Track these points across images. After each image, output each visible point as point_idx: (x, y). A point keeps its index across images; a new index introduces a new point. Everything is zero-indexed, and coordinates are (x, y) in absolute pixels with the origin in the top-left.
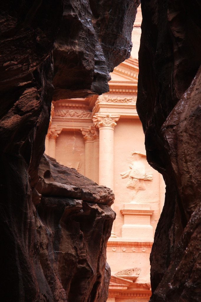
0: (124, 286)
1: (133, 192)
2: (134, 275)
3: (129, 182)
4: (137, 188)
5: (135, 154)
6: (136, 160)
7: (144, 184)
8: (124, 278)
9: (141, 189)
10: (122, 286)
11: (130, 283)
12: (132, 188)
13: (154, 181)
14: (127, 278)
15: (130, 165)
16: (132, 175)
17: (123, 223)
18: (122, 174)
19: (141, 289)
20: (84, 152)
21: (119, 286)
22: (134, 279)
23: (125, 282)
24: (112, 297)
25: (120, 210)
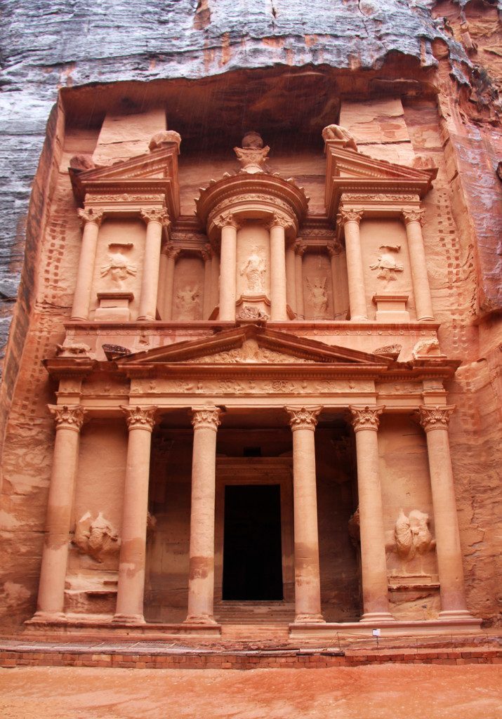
0: (383, 365)
1: (385, 282)
2: (394, 351)
3: (379, 272)
4: (388, 277)
5: (383, 247)
6: (384, 253)
7: (395, 275)
8: (383, 355)
9: (392, 279)
10: (381, 365)
11: (390, 361)
12: (382, 278)
13: (405, 272)
14: (387, 355)
15: (379, 258)
16: (382, 265)
17: (377, 309)
18: (372, 265)
19: (403, 370)
20: (331, 268)
21: (379, 365)
22: (396, 356)
23: (384, 360)
24: (371, 380)
25: (372, 298)
